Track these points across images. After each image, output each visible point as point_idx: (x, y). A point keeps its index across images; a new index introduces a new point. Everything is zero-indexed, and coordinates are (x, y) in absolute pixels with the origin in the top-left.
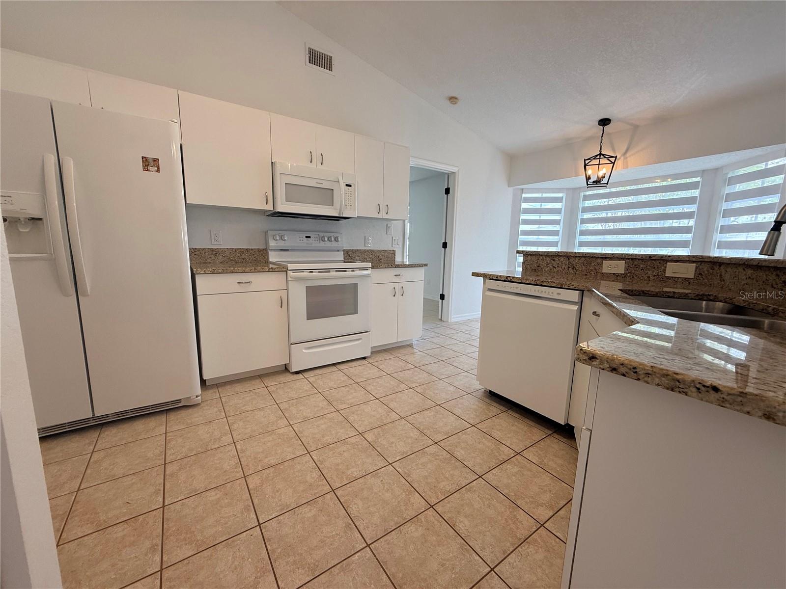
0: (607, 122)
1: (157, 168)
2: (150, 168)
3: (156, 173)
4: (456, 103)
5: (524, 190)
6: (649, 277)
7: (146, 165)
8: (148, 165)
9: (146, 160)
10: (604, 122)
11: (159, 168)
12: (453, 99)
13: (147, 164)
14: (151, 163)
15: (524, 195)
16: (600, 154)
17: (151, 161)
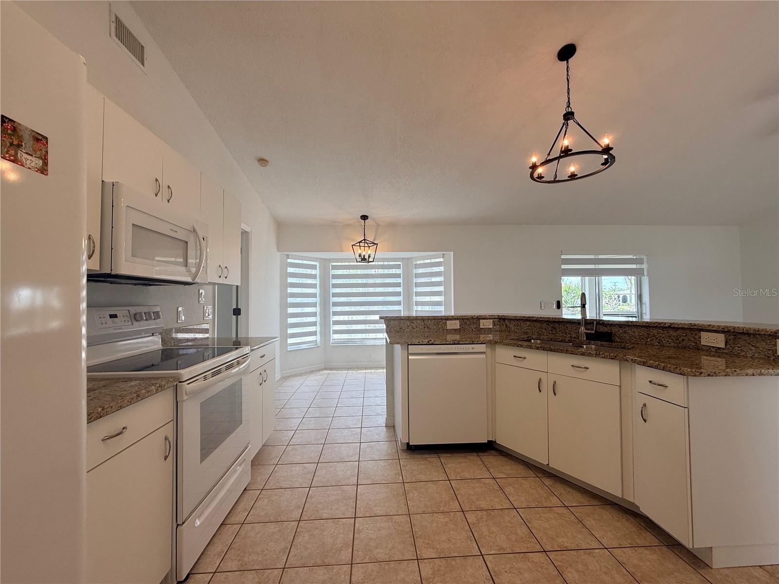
0: (366, 218)
1: (40, 163)
2: (22, 155)
3: (39, 175)
4: (264, 166)
5: (290, 256)
6: (472, 329)
7: (12, 144)
8: (19, 146)
9: (14, 129)
10: (364, 218)
11: (45, 163)
12: (262, 161)
13: (15, 143)
14: (28, 143)
15: (289, 260)
16: (365, 240)
17: (26, 137)
